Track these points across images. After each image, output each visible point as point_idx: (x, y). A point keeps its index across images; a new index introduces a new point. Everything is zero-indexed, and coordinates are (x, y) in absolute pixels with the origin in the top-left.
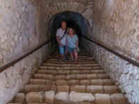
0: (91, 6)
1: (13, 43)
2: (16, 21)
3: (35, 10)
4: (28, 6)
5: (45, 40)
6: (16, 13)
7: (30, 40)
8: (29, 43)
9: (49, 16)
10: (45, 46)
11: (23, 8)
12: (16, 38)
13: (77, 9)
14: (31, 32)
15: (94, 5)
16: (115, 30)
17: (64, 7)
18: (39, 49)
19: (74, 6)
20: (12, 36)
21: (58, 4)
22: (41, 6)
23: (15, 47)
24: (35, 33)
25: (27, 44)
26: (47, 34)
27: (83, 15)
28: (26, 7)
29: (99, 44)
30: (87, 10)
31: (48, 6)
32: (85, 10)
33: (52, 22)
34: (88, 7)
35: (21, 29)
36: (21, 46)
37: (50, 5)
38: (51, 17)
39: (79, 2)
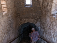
0: (39, 21)
2: (6, 27)
4: (12, 20)
5: (17, 36)
6: (7, 24)
7: (11, 36)
9: (19, 25)
10: (16, 39)
13: (33, 22)
14: (11, 32)
17: (27, 21)
19: (31, 21)
20: (4, 34)
21: (24, 19)
23: (4, 39)
24: (13, 33)
26: (18, 33)
27: (36, 24)
28: (11, 21)
29: (44, 40)
31: (19, 20)
32: (36, 22)
36: (7, 39)
37: (21, 20)
38: (21, 25)
39: (34, 19)
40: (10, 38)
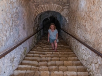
0: (68, 7)
1: (5, 38)
2: (8, 20)
3: (24, 10)
4: (19, 8)
5: (32, 33)
6: (8, 14)
7: (20, 33)
8: (19, 36)
10: (32, 37)
11: (15, 10)
12: (8, 34)
13: (57, 9)
14: (20, 28)
15: (69, 6)
16: (87, 27)
17: (47, 8)
18: (27, 41)
19: (54, 7)
20: (5, 32)
21: (42, 6)
22: (29, 7)
23: (7, 40)
24: (24, 28)
25: (17, 37)
26: (34, 27)
28: (17, 9)
30: (65, 10)
31: (34, 7)
32: (63, 10)
33: (37, 18)
34: (65, 7)
35: (12, 26)
36: (12, 39)
37: (36, 7)
38: (37, 14)
39: (58, 4)
40: (18, 37)
